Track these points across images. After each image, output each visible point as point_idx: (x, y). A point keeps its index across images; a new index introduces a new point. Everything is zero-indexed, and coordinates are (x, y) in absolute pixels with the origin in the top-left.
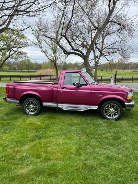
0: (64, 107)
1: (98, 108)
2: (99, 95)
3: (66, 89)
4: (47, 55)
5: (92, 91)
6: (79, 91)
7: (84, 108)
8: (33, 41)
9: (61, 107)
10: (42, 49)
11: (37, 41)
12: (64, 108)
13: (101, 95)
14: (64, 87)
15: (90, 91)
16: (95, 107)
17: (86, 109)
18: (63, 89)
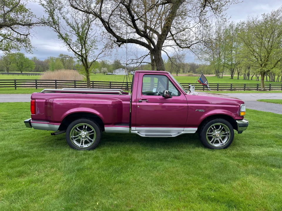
0: (143, 131)
1: (197, 132)
2: (200, 110)
3: (147, 102)
4: (69, 45)
5: (189, 105)
6: (165, 104)
7: (174, 132)
8: (42, 17)
9: (136, 132)
10: (59, 33)
11: (51, 19)
12: (143, 135)
13: (203, 111)
14: (142, 100)
15: (186, 105)
16: (193, 130)
17: (179, 133)
18: (141, 102)
